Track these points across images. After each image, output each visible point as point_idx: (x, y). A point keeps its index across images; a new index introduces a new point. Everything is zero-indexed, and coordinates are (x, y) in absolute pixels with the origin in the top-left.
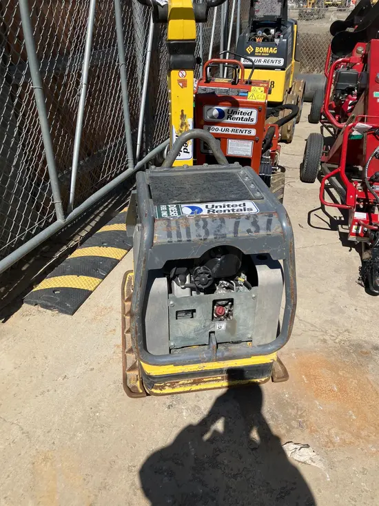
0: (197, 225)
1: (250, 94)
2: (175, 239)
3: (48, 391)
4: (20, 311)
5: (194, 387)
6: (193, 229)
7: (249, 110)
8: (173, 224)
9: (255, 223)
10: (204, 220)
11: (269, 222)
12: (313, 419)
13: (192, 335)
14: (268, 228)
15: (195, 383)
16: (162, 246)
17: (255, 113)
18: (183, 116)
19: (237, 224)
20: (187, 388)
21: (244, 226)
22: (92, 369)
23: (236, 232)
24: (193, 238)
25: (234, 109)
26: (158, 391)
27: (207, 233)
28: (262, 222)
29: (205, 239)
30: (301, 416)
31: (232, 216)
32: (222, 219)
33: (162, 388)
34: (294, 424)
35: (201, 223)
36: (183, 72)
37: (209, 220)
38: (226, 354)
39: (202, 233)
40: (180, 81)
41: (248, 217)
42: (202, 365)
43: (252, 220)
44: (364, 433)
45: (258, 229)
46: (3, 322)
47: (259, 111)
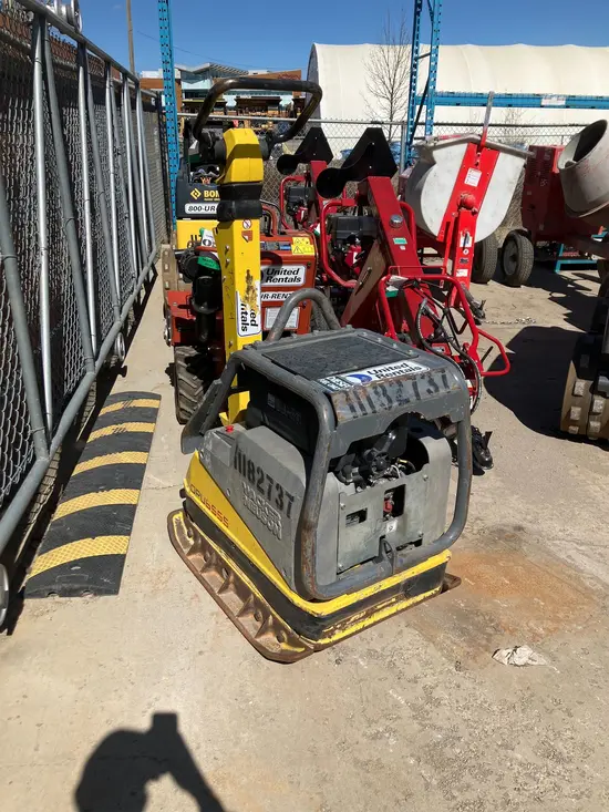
0: (376, 393)
1: (293, 247)
2: (359, 412)
3: (157, 699)
4: (25, 611)
5: (368, 622)
6: (373, 397)
7: (295, 268)
8: (352, 396)
9: (431, 382)
10: (381, 386)
11: (444, 377)
12: (504, 620)
13: (362, 546)
14: (446, 385)
15: (368, 615)
16: (349, 425)
17: (303, 269)
18: (249, 278)
19: (415, 386)
20: (360, 626)
21: (423, 386)
22: (201, 653)
23: (417, 395)
24: (378, 408)
25: (276, 268)
26: (327, 641)
27: (390, 401)
28: (437, 379)
29: (390, 407)
30: (492, 621)
31: (408, 377)
32: (399, 381)
33: (332, 633)
34: (489, 630)
35: (379, 390)
36: (248, 221)
37: (386, 385)
38: (405, 560)
39: (384, 400)
40: (244, 233)
41: (423, 377)
42: (377, 585)
43: (427, 378)
44: (561, 615)
45: (437, 389)
46: (10, 633)
47: (308, 268)
